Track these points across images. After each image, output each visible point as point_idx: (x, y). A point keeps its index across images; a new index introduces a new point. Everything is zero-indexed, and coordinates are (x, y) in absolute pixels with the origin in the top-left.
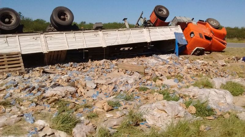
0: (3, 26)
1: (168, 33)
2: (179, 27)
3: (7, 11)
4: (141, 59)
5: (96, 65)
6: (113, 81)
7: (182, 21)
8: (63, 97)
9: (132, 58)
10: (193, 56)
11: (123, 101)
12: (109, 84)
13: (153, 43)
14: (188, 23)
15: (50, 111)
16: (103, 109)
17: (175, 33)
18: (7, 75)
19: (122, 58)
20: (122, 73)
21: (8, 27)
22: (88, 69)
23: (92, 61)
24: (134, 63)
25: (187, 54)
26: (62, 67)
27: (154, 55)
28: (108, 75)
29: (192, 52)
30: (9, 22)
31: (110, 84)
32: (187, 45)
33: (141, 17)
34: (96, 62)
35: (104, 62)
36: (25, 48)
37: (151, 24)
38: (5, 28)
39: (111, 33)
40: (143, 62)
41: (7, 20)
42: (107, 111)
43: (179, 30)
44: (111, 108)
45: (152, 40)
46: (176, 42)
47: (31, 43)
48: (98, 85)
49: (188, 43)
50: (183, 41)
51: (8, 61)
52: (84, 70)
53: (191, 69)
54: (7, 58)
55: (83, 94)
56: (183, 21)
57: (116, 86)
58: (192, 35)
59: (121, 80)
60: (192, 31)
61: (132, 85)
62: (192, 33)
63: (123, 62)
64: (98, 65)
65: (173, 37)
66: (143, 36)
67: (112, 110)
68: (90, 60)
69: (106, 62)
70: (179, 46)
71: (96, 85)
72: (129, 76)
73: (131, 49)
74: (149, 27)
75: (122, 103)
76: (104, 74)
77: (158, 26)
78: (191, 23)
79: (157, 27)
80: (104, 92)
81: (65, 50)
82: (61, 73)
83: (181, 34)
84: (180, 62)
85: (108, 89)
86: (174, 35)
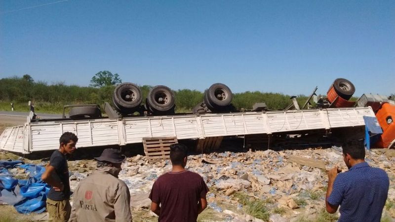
0: (157, 107)
1: (355, 116)
2: (370, 108)
3: (162, 90)
4: (316, 151)
5: (261, 156)
6: (289, 177)
7: (374, 101)
8: (238, 191)
9: (304, 149)
10: (392, 150)
11: (308, 199)
12: (285, 180)
13: (333, 130)
14: (383, 103)
15: (231, 202)
16: (288, 205)
17: (364, 117)
18: (165, 162)
19: (290, 149)
20: (298, 169)
21: (163, 107)
22: (252, 161)
23: (253, 151)
24: (308, 157)
25: (383, 148)
26: (219, 157)
27: (335, 147)
28: (281, 170)
29: (390, 144)
30: (163, 102)
31: (287, 180)
32: (382, 134)
33: (314, 94)
34: (258, 153)
35: (269, 153)
36: (180, 133)
37: (329, 103)
38: (160, 109)
39: (277, 116)
40: (319, 156)
41: (161, 99)
42: (293, 209)
43: (370, 113)
44: (297, 206)
45: (332, 127)
46: (366, 129)
47: (187, 127)
48: (272, 180)
49: (383, 131)
50: (376, 128)
51: (164, 147)
52: (247, 162)
53: (389, 168)
54: (163, 143)
55: (258, 189)
56: (375, 99)
57: (295, 184)
58: (390, 121)
59: (299, 177)
60: (389, 114)
61: (313, 183)
62: (390, 117)
63: (292, 154)
64: (262, 156)
65: (361, 123)
66: (320, 121)
67: (298, 208)
68: (250, 150)
69: (272, 153)
70: (370, 135)
71: (270, 180)
72: (309, 173)
73: (298, 136)
74: (328, 109)
75: (308, 201)
76: (274, 168)
77: (340, 107)
78: (387, 102)
79: (339, 109)
80: (282, 189)
81: (222, 136)
82: (222, 164)
83: (374, 118)
84: (372, 158)
85: (285, 186)
86: (363, 120)
